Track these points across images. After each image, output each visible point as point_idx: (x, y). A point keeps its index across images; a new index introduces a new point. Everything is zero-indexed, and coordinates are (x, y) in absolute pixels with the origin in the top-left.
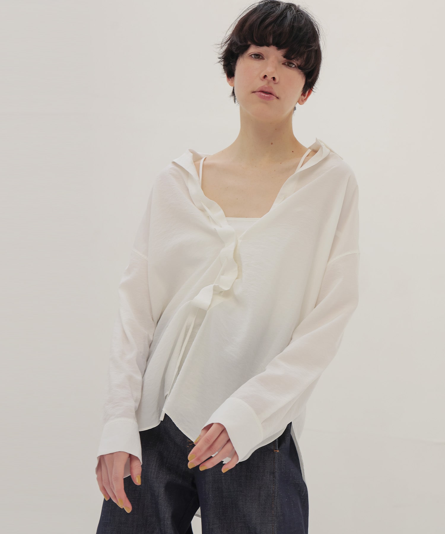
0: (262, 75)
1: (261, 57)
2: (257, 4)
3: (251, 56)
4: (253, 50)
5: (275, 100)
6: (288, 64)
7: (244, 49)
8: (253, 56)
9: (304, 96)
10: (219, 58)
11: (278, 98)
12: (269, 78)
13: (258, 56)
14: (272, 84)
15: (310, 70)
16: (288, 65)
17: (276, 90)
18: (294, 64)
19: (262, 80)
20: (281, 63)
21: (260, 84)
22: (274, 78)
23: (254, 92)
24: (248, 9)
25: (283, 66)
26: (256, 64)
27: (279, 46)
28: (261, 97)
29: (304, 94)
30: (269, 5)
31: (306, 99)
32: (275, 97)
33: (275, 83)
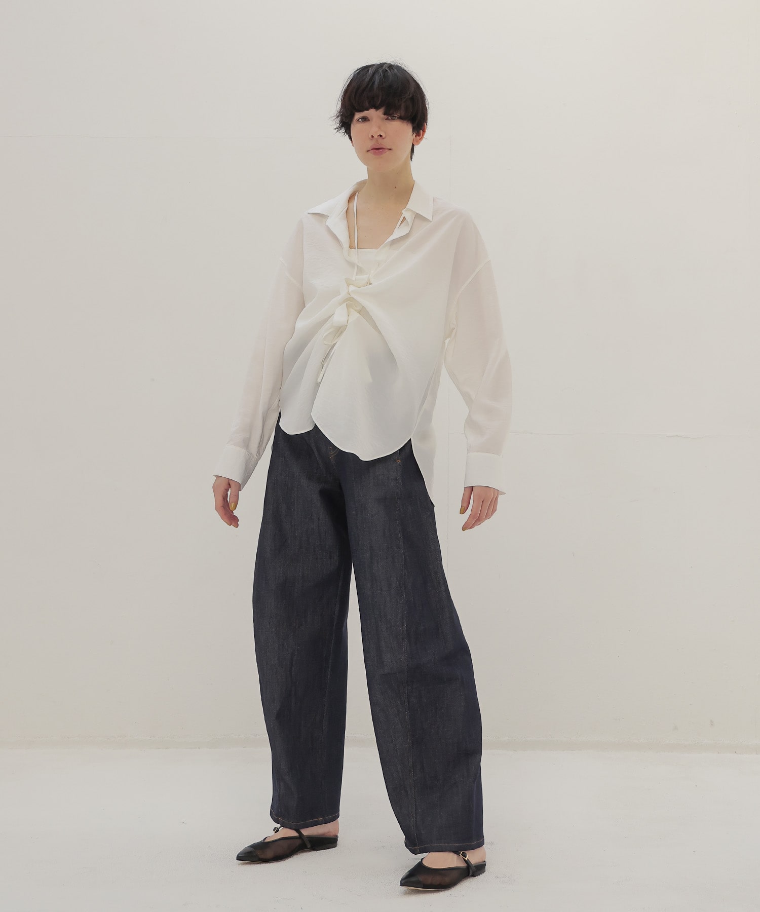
0: (370, 137)
1: (367, 119)
3: (358, 120)
4: (358, 116)
5: (388, 152)
7: (352, 116)
8: (360, 120)
11: (390, 150)
12: (376, 136)
13: (365, 119)
14: (380, 139)
16: (392, 119)
17: (386, 143)
18: (396, 117)
19: (371, 140)
20: (385, 120)
21: (370, 144)
22: (381, 135)
23: (368, 151)
24: (347, 82)
27: (377, 108)
28: (375, 154)
30: (362, 73)
31: (421, 138)
32: (387, 150)
33: (383, 139)
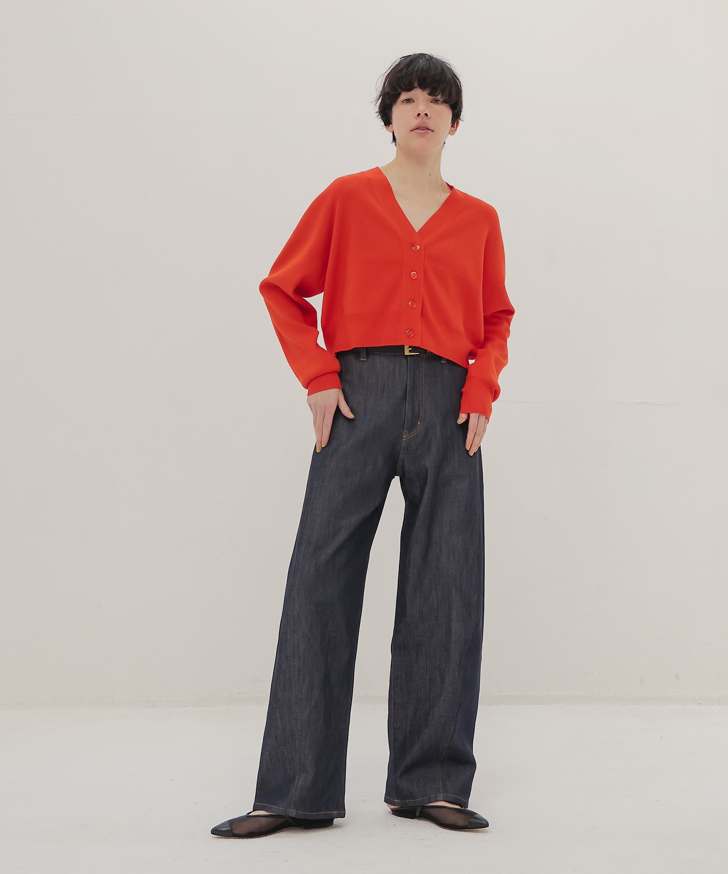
0: (416, 114)
1: (411, 101)
2: (399, 60)
4: (404, 96)
5: (431, 134)
6: (436, 101)
8: (404, 101)
9: (454, 128)
10: (376, 113)
11: (433, 131)
12: (422, 114)
14: (426, 120)
15: (454, 102)
18: (439, 100)
19: (416, 118)
20: (429, 102)
22: (426, 115)
23: (411, 131)
25: (432, 104)
26: (408, 107)
28: (418, 134)
29: (453, 126)
31: (456, 130)
32: (431, 131)
33: (428, 119)
